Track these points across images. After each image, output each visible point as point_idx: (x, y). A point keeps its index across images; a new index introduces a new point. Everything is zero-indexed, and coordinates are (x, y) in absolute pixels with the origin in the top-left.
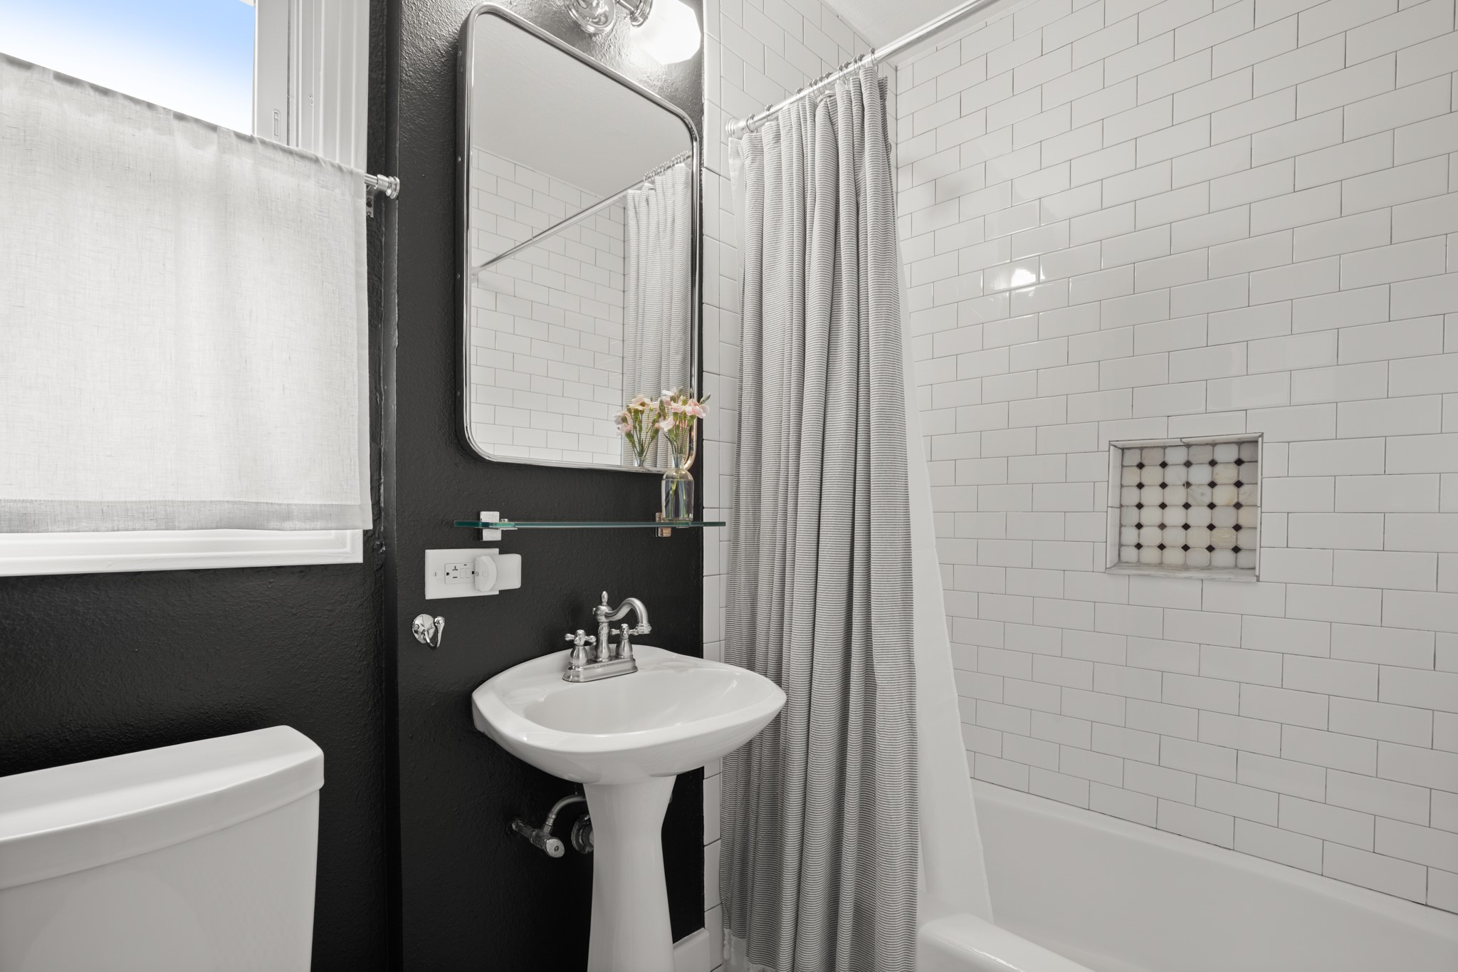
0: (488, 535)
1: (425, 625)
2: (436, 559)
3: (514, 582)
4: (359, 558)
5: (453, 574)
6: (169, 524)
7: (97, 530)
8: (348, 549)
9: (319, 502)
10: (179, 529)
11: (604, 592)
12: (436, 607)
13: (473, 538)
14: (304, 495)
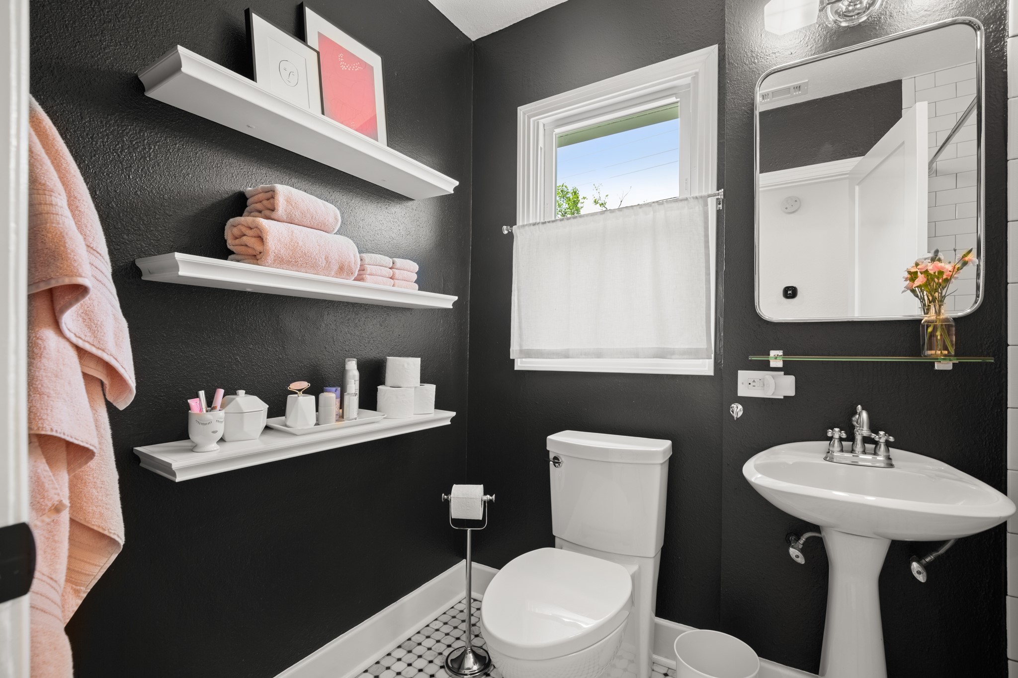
0: (773, 364)
1: (737, 410)
2: (744, 376)
3: (791, 392)
4: (711, 373)
5: (753, 384)
6: (637, 356)
7: (618, 358)
8: (707, 369)
9: (687, 347)
10: (641, 358)
11: (859, 406)
12: (744, 401)
13: (765, 366)
14: (680, 344)
